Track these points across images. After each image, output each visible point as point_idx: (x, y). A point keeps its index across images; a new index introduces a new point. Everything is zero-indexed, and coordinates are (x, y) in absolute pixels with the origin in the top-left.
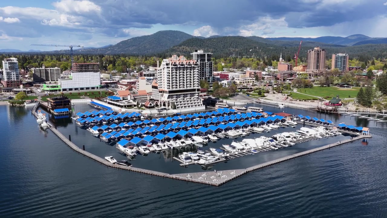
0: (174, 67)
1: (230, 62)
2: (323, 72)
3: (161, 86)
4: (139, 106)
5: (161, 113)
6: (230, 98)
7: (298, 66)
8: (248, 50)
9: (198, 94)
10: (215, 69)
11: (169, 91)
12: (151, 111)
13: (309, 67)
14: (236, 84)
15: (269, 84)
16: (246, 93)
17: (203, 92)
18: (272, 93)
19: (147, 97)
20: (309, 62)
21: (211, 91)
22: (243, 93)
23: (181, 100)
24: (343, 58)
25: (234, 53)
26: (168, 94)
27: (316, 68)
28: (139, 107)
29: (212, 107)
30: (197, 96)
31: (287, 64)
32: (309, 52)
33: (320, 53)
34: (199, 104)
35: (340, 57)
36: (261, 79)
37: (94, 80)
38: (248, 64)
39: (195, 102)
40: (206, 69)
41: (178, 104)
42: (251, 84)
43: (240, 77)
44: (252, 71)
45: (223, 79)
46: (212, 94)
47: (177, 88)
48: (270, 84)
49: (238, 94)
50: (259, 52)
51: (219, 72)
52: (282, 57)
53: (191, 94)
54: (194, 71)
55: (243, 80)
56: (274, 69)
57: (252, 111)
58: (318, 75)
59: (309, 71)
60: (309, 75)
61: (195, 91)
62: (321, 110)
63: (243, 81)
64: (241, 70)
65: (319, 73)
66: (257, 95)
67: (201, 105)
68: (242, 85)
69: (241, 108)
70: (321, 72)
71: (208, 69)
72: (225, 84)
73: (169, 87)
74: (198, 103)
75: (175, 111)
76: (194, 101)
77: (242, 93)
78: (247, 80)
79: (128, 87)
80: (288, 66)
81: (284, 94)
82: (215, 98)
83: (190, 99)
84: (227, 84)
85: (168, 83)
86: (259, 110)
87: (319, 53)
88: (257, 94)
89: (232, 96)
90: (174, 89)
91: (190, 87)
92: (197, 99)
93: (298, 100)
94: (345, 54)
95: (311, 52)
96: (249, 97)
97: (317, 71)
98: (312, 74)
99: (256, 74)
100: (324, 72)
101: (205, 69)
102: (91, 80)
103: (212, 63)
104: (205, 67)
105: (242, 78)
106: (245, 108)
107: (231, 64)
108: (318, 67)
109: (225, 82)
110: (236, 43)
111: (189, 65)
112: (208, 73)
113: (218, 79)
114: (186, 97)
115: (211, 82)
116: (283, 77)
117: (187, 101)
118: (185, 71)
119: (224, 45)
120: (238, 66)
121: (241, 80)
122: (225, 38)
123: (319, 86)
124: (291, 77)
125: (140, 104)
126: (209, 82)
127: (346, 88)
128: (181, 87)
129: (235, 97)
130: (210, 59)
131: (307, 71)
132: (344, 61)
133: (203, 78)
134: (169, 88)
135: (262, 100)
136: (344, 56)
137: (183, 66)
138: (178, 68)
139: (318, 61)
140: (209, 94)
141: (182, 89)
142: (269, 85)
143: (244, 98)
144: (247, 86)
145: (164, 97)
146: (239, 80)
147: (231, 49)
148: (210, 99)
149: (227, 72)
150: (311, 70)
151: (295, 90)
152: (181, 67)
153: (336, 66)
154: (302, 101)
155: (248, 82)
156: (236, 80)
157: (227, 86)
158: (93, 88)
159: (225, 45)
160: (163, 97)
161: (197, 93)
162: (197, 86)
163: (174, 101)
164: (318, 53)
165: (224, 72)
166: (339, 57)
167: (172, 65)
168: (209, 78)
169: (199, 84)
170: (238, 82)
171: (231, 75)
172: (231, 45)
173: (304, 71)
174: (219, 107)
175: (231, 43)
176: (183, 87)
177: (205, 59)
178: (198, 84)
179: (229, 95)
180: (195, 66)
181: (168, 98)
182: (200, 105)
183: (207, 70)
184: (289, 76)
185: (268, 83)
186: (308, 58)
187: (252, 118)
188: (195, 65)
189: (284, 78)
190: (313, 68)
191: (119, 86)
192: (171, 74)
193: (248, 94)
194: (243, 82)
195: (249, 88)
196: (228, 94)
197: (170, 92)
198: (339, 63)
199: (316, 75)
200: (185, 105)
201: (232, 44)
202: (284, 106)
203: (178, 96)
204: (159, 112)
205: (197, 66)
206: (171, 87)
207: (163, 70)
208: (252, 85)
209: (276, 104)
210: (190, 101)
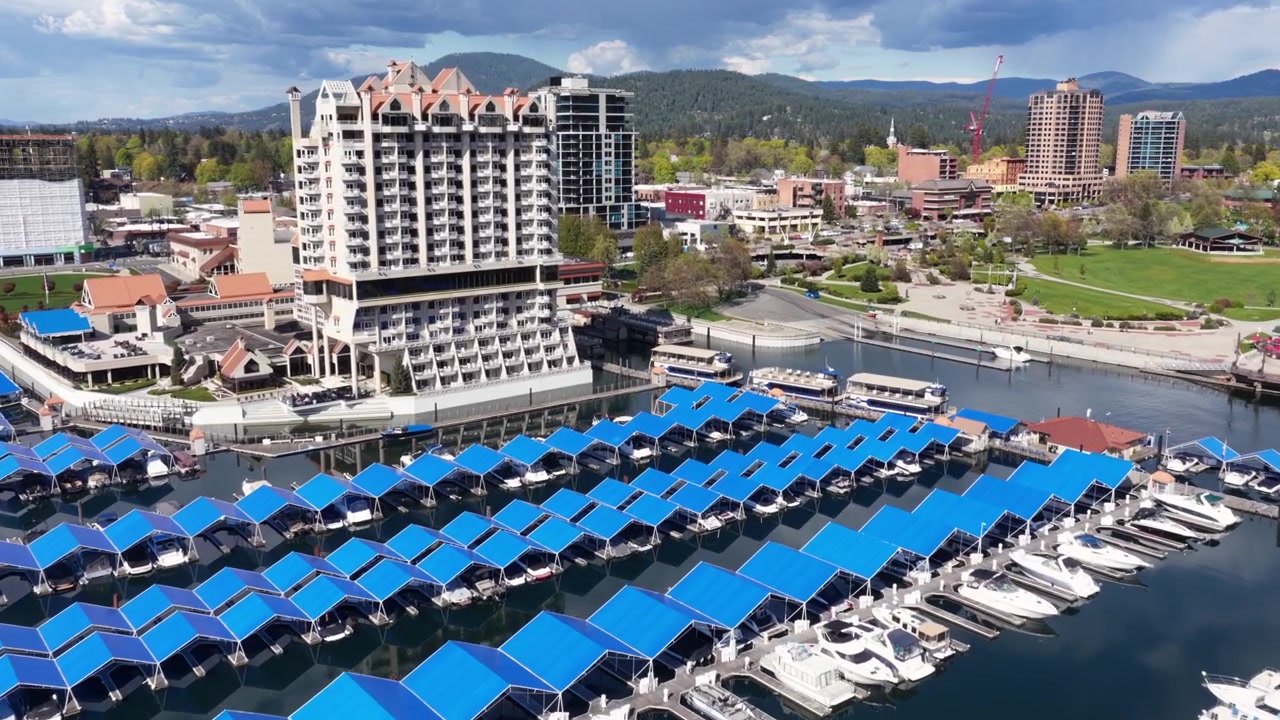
0: (387, 129)
1: (701, 150)
2: (1090, 185)
3: (319, 253)
4: (188, 374)
5: (312, 418)
6: (727, 312)
7: (986, 163)
8: (756, 117)
9: (546, 299)
10: (644, 175)
11: (359, 284)
12: (249, 408)
13: (1034, 164)
14: (740, 235)
15: (886, 235)
16: (803, 284)
17: (586, 280)
18: (924, 280)
19: (262, 315)
20: (1036, 143)
21: (626, 273)
22: (783, 281)
23: (443, 338)
24: (1164, 131)
25: (708, 127)
26: (354, 305)
27: (1063, 170)
28: (182, 382)
29: (634, 373)
30: (542, 307)
31: (936, 154)
32: (1036, 103)
33: (1082, 104)
34: (558, 353)
35: (1150, 126)
36: (843, 215)
37: (51, 218)
38: (776, 159)
39: (531, 343)
40: (604, 167)
41: (422, 359)
42: (809, 236)
43: (755, 207)
44: (802, 179)
45: (679, 216)
46: (633, 286)
47: (415, 261)
48: (892, 234)
49: (762, 287)
50: (797, 122)
51: (662, 187)
52: (896, 134)
53: (504, 296)
54: (524, 158)
55: (771, 220)
56: (880, 175)
57: (872, 403)
58: (1072, 200)
59: (1035, 181)
60: (1036, 200)
61: (532, 279)
62: (1259, 388)
63: (772, 224)
64: (748, 179)
65: (1075, 189)
66: (853, 294)
67: (570, 360)
68: (769, 240)
69: (802, 383)
70: (1084, 185)
71: (612, 168)
72: (693, 235)
73: (359, 257)
74: (549, 349)
75: (406, 408)
76: (525, 337)
77: (777, 282)
78: (785, 219)
79: (215, 253)
80: (942, 161)
81: (985, 287)
82: (649, 312)
83: (502, 325)
84: (698, 236)
85: (353, 234)
86: (920, 394)
87: (1077, 107)
88: (858, 284)
89: (730, 298)
90: (397, 272)
91: (499, 255)
92: (545, 326)
93: (1087, 323)
94: (1170, 114)
95: (1042, 102)
96: (816, 302)
97: (1070, 183)
98: (1050, 194)
99: (820, 192)
100: (1095, 185)
101: (599, 166)
102: (30, 219)
103: (630, 136)
104: (599, 156)
105: (765, 211)
106: (828, 384)
107: (707, 157)
108: (1071, 166)
109: (690, 227)
110: (714, 95)
111: (491, 121)
112: (613, 185)
113: (658, 215)
114: (477, 315)
115: (626, 227)
116: (935, 206)
117: (483, 343)
118: (467, 157)
119: (671, 101)
120: (734, 164)
121: (762, 219)
122: (675, 75)
123: (1109, 246)
124: (969, 207)
125: (192, 362)
126: (617, 226)
127: (1235, 253)
128: (442, 258)
129: (748, 306)
130: (621, 119)
131: (1026, 181)
132: (1169, 142)
133: (586, 210)
134: (365, 265)
135: (893, 321)
136: (1167, 123)
137: (451, 130)
138: (419, 140)
139: (1073, 141)
140: (617, 286)
141: (446, 267)
142: (886, 243)
143: (799, 312)
144: (792, 247)
145: (337, 320)
146: (754, 219)
147: (696, 116)
148: (623, 318)
149: (694, 185)
150: (1045, 175)
151: (1026, 267)
152: (436, 129)
153: (1135, 162)
154: (1110, 326)
155: (794, 227)
156: (740, 217)
157: (701, 247)
158: (45, 259)
159: (674, 101)
160: (331, 320)
161: (542, 293)
162: (541, 252)
163: (395, 343)
164: (1074, 104)
165: (680, 184)
166: (1148, 123)
167: (375, 117)
168: (615, 209)
169: (555, 236)
170: (748, 227)
171: (715, 196)
172: (697, 100)
173: (1013, 181)
174: (672, 369)
175: (698, 95)
176: (454, 258)
177: (596, 119)
178: (548, 238)
179: (720, 292)
180: (527, 130)
181: (357, 326)
182: (561, 360)
183: (608, 171)
184: (963, 203)
185: (879, 232)
186: (1032, 127)
187: (900, 463)
188: (527, 121)
189: (941, 213)
190: (1050, 170)
191: (175, 247)
192: (369, 178)
193: (813, 290)
194: (773, 230)
195: (799, 256)
196: (712, 290)
197: (367, 289)
198: (1148, 150)
199: (1066, 198)
200: (469, 368)
201: (699, 99)
202: (1028, 357)
203: (422, 315)
204: (300, 413)
205: (541, 130)
206: (373, 258)
207: (321, 150)
208: (812, 244)
209: (979, 348)
210: (504, 340)
